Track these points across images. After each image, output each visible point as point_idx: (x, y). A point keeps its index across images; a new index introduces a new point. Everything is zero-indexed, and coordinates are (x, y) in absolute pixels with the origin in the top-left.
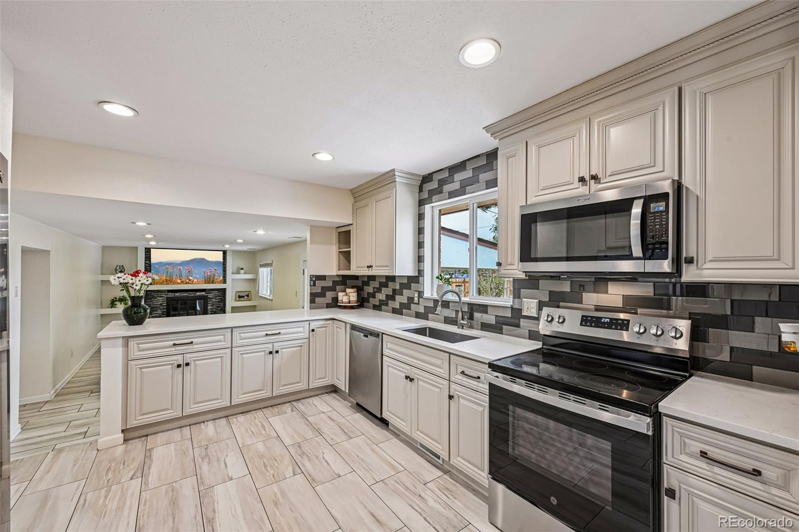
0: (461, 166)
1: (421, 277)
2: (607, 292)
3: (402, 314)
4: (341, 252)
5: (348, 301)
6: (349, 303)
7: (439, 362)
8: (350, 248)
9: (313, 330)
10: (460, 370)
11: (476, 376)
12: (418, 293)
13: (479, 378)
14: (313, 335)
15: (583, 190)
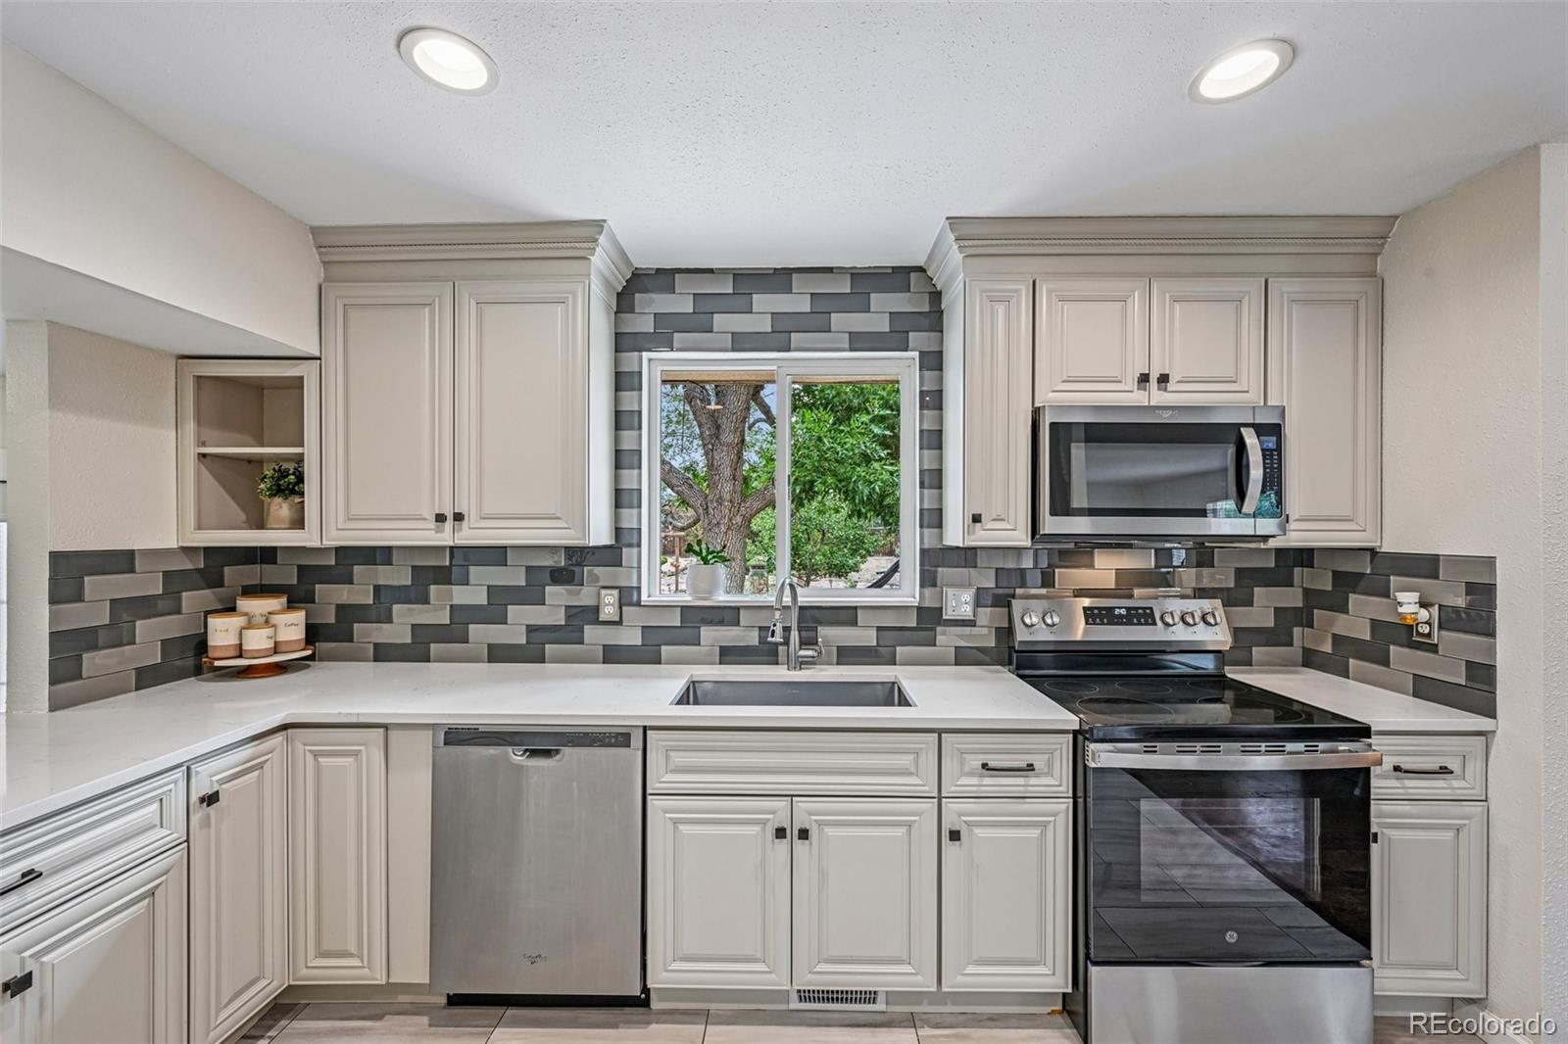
0: (779, 279)
1: (630, 545)
2: (1092, 566)
3: (541, 659)
4: (204, 455)
5: (269, 644)
6: (276, 650)
7: (905, 761)
8: (303, 446)
9: (211, 799)
10: (975, 762)
11: (1023, 764)
12: (616, 592)
13: (1030, 767)
14: (206, 822)
15: (1138, 398)
